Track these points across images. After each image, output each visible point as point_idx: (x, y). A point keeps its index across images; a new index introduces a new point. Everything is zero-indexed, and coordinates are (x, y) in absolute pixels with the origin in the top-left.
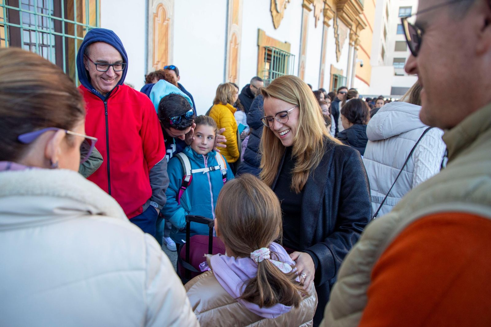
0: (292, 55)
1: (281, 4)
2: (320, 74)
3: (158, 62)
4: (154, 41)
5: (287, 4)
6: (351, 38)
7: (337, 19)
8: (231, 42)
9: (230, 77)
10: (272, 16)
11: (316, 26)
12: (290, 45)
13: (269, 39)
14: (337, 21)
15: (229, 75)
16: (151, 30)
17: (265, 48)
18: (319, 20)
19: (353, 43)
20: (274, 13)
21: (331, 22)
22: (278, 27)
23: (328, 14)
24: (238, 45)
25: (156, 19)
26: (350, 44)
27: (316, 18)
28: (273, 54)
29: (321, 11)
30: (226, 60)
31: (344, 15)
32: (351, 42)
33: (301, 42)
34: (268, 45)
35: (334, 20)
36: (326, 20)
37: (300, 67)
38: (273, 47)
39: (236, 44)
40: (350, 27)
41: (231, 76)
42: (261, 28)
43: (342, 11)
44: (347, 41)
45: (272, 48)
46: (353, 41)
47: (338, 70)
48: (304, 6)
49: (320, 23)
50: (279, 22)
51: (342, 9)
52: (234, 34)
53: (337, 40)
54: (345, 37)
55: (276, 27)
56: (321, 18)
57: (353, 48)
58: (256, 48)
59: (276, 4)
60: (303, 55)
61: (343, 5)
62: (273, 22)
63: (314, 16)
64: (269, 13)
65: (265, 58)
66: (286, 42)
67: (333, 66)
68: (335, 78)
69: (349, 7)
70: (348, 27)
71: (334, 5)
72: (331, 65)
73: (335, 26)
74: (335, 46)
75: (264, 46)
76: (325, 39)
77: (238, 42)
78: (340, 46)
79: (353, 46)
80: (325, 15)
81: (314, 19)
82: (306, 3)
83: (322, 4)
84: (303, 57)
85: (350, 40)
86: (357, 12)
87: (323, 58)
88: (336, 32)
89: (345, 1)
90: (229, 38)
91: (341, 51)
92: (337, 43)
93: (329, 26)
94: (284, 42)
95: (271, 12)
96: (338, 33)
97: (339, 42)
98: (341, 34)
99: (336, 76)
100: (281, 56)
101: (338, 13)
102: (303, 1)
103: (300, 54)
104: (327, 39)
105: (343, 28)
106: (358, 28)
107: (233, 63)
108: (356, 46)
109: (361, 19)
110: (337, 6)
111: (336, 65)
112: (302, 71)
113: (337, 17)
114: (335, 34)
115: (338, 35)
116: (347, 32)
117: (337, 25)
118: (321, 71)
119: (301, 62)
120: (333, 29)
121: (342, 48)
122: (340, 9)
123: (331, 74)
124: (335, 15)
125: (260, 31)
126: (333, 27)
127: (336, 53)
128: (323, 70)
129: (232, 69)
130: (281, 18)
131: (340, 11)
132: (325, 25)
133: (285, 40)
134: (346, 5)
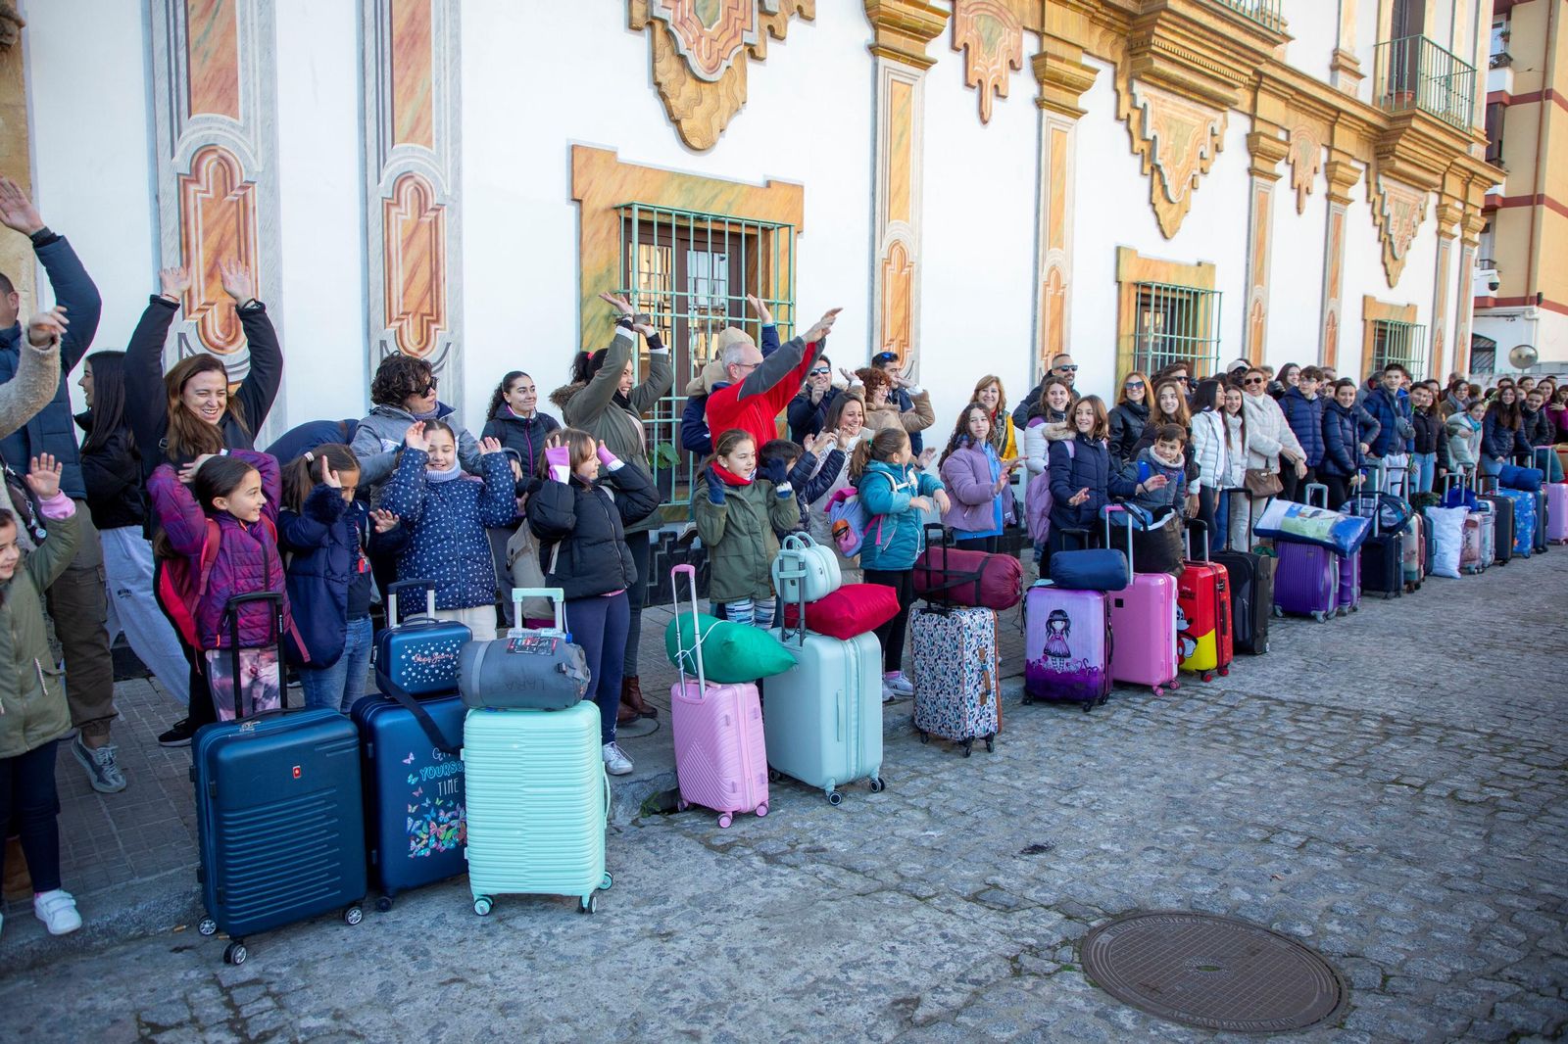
0: (1214, 292)
1: (1180, 184)
2: (1322, 325)
3: (892, 340)
4: (884, 307)
5: (1201, 179)
6: (1442, 218)
7: (1377, 179)
8: (1047, 285)
10: (1156, 214)
11: (1299, 210)
12: (1212, 267)
13: (1148, 263)
14: (1377, 184)
15: (1043, 350)
16: (878, 288)
17: (1136, 284)
18: (1308, 192)
19: (1456, 230)
20: (1162, 206)
21: (1358, 192)
22: (1173, 234)
23: (1339, 175)
24: (1063, 288)
25: (888, 267)
26: (1440, 233)
27: (1301, 191)
28: (1153, 293)
29: (1315, 172)
30: (1035, 321)
31: (1399, 165)
32: (1445, 227)
33: (1248, 256)
34: (1146, 279)
35: (1368, 182)
36: (1335, 189)
37: (1248, 315)
38: (1155, 281)
39: (1058, 286)
40: (1437, 190)
42: (1124, 242)
43: (1392, 158)
44: (1431, 224)
45: (1152, 282)
46: (1452, 223)
47: (1392, 307)
48: (1252, 171)
49: (1316, 203)
50: (1175, 222)
51: (1392, 152)
52: (1053, 268)
53: (1383, 233)
54: (1416, 218)
55: (1168, 234)
56: (1319, 185)
57: (1456, 244)
58: (1115, 288)
59: (1164, 187)
60: (1258, 286)
61: (1392, 142)
62: (1159, 224)
63: (1293, 188)
64: (1149, 208)
65: (1136, 304)
67: (1374, 298)
68: (1380, 330)
69: (1416, 144)
70: (1425, 191)
71: (1366, 146)
72: (1365, 298)
73: (1373, 196)
74: (1379, 246)
75: (1135, 281)
76: (1337, 236)
77: (1063, 282)
78: (1396, 246)
79: (1453, 236)
80: (1330, 179)
81: (1294, 194)
82: (1260, 164)
83: (1319, 153)
84: (1257, 291)
85: (1440, 222)
86: (1448, 150)
87: (1330, 284)
88: (1376, 211)
89: (1398, 134)
90: (1043, 277)
91: (1404, 258)
92: (1382, 238)
93: (1348, 201)
94: (1195, 262)
95: (1154, 205)
96: (1386, 213)
97: (1390, 236)
98: (1397, 214)
99: (1381, 323)
100: (1185, 297)
101: (1381, 163)
102: (1253, 161)
103: (1247, 284)
104: (1342, 234)
105: (1404, 199)
106: (1471, 186)
107: (1052, 327)
108: (1468, 235)
109: (1479, 163)
110: (1376, 147)
111: (1382, 294)
112: (1256, 324)
113: (1377, 174)
114: (1374, 218)
115: (1387, 218)
116: (1422, 203)
117: (1378, 193)
118: (1326, 317)
119: (1253, 300)
120: (1369, 207)
121: (1408, 248)
122: (1384, 153)
123: (1365, 320)
124: (1372, 171)
125: (1122, 251)
126: (1368, 201)
127: (1384, 264)
128: (1332, 312)
129: (1051, 338)
130: (1182, 213)
131: (1387, 158)
132: (1333, 203)
133: (1197, 259)
134: (1401, 141)
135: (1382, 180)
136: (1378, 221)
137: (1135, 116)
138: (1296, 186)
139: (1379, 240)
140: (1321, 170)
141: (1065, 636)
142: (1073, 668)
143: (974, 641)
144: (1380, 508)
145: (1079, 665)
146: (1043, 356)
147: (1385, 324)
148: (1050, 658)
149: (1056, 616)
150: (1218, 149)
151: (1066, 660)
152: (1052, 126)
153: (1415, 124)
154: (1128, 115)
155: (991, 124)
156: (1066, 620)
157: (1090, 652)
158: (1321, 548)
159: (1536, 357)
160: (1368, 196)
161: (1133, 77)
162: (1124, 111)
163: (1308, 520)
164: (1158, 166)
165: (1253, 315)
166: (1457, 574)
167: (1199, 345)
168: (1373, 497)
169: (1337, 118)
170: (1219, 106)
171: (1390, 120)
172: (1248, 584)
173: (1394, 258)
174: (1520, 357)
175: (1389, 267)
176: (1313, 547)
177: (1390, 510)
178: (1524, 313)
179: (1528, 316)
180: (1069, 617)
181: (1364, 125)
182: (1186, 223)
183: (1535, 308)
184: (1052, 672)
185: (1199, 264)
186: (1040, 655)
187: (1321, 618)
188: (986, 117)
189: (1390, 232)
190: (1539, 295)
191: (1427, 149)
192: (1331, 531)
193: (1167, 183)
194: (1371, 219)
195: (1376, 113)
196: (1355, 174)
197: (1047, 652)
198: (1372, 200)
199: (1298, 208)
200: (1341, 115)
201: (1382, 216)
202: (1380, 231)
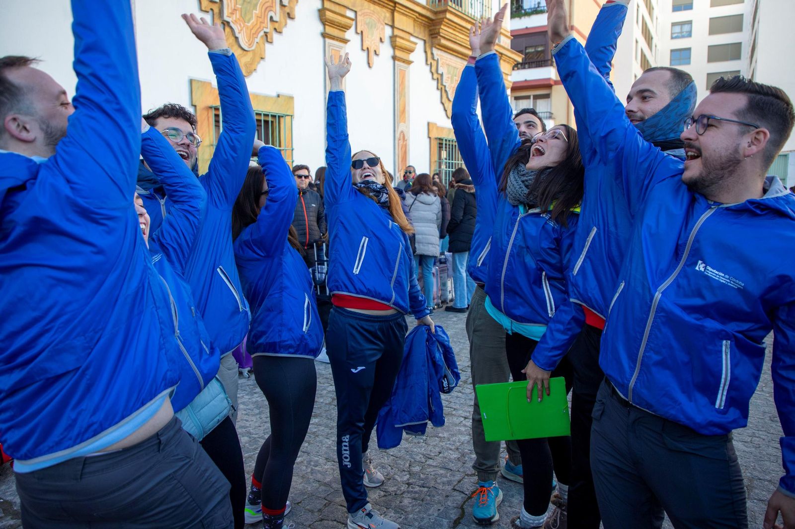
2: (394, 140)
5: (275, 36)
7: (432, 50)
12: (291, 99)
14: (432, 54)
17: (216, 108)
18: (376, 53)
21: (416, 57)
22: (250, 73)
23: (398, 44)
27: (370, 53)
29: (381, 41)
31: (443, 42)
35: (425, 52)
36: (399, 54)
42: (197, 77)
43: (439, 37)
48: (325, 35)
49: (383, 60)
50: (250, 65)
51: (438, 33)
53: (439, 84)
56: (386, 51)
59: (238, 39)
61: (438, 27)
63: (362, 49)
67: (436, 124)
68: (440, 144)
69: (454, 30)
71: (422, 28)
72: (428, 124)
73: (430, 60)
74: (439, 93)
75: (213, 105)
76: (403, 84)
78: (449, 92)
80: (394, 46)
81: (365, 54)
82: (331, 31)
83: (383, 29)
87: (400, 113)
88: (434, 69)
89: (440, 22)
92: (440, 88)
93: (409, 62)
94: (274, 94)
96: (440, 72)
97: (445, 86)
98: (449, 73)
99: (441, 139)
100: (270, 119)
101: (434, 40)
102: (325, 28)
104: (406, 83)
105: (454, 65)
109: (507, 50)
110: (430, 31)
111: (442, 122)
113: (432, 46)
114: (433, 75)
115: (442, 75)
117: (433, 59)
118: (397, 135)
120: (428, 68)
122: (435, 34)
123: (430, 138)
124: (427, 45)
125: (194, 82)
126: (427, 64)
127: (443, 103)
128: (402, 132)
130: (257, 58)
131: (436, 37)
132: (396, 62)
133: (277, 92)
134: (442, 27)
135: (435, 51)
136: (435, 76)
138: (365, 48)
139: (438, 89)
140: (387, 41)
147: (442, 140)
150: (289, 16)
153: (449, 16)
160: (427, 60)
164: (228, 23)
169: (395, 7)
171: (436, 13)
175: (446, 105)
181: (417, 15)
182: (263, 66)
185: (278, 96)
189: (444, 84)
191: (463, 34)
193: (237, 35)
194: (430, 75)
195: (428, 9)
196: (413, 45)
198: (429, 63)
199: (369, 64)
200: (397, 5)
201: (437, 73)
202: (438, 83)
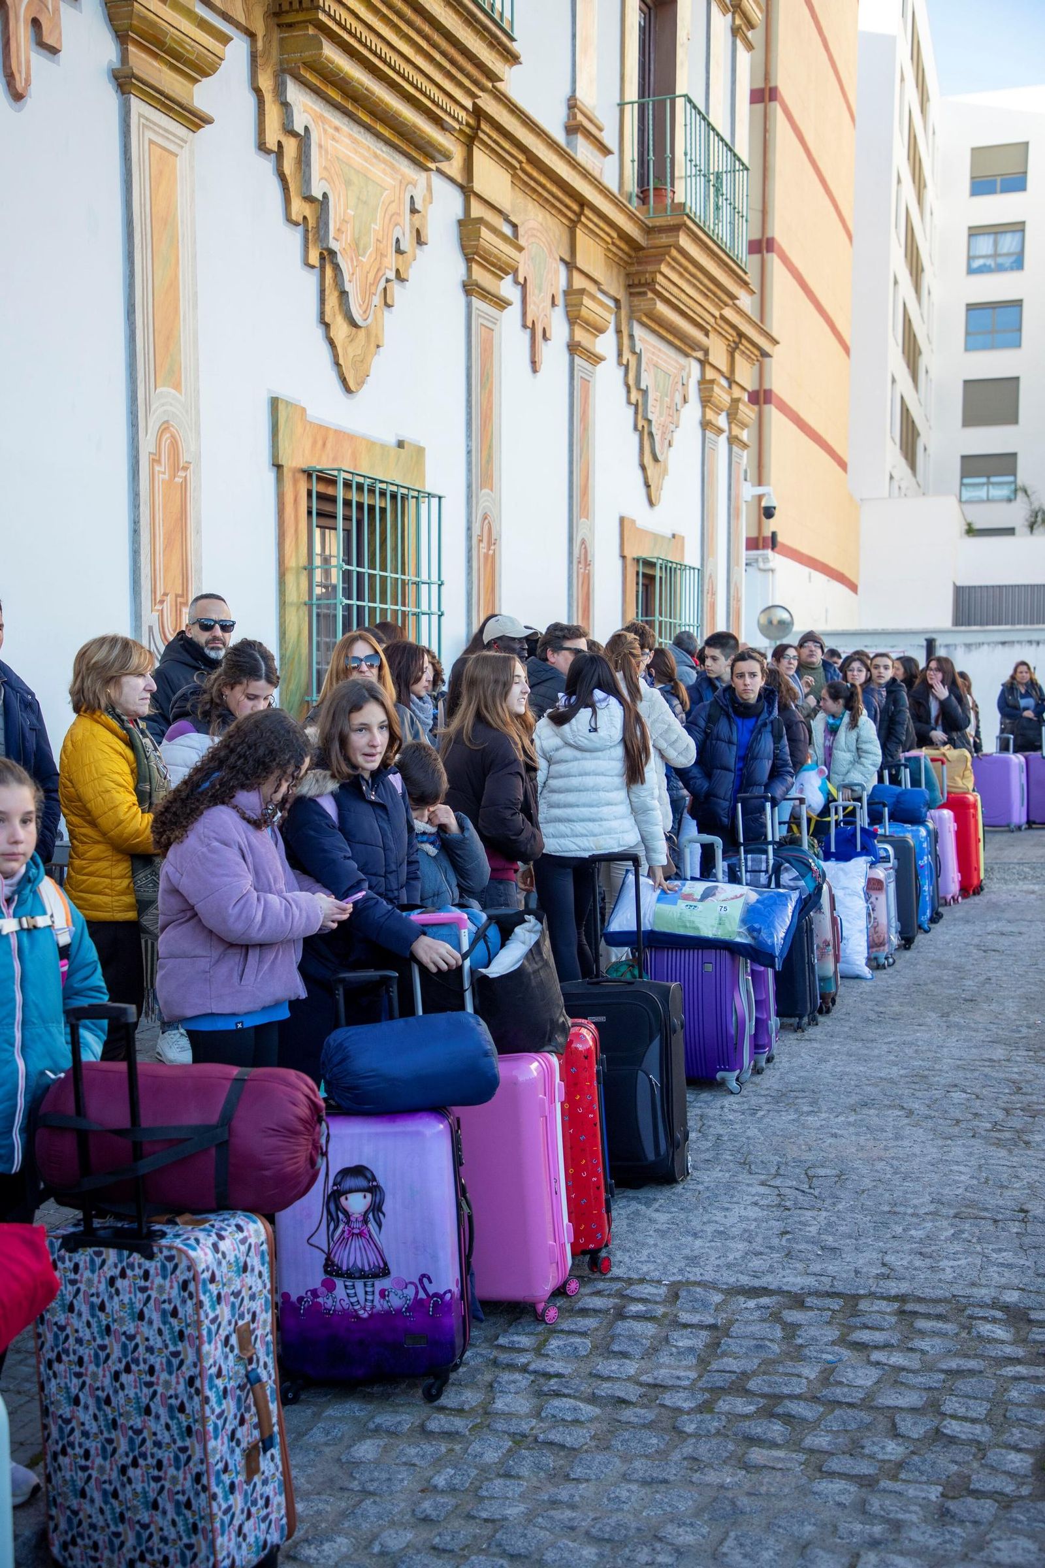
0: (430, 495)
1: (367, 293)
2: (570, 562)
5: (396, 288)
6: (706, 401)
7: (631, 328)
8: (155, 460)
9: (162, 602)
10: (331, 343)
11: (534, 366)
12: (420, 451)
13: (324, 435)
14: (631, 337)
15: (154, 592)
17: (308, 474)
18: (545, 337)
19: (722, 421)
20: (340, 330)
21: (605, 344)
22: (361, 383)
23: (584, 312)
24: (185, 469)
26: (705, 425)
27: (536, 334)
28: (340, 493)
29: (553, 304)
30: (136, 532)
31: (661, 307)
32: (710, 415)
33: (469, 436)
34: (324, 463)
35: (619, 332)
36: (580, 335)
37: (474, 539)
38: (339, 470)
39: (177, 466)
40: (700, 355)
41: (166, 594)
42: (284, 392)
43: (650, 295)
44: (692, 412)
45: (335, 473)
46: (718, 410)
47: (656, 537)
48: (470, 288)
49: (554, 354)
50: (362, 363)
51: (651, 285)
52: (165, 427)
53: (640, 417)
54: (678, 398)
55: (351, 384)
56: (559, 327)
57: (723, 439)
58: (270, 476)
59: (343, 294)
60: (486, 491)
61: (650, 268)
62: (337, 364)
63: (524, 326)
64: (319, 332)
65: (310, 513)
66: (401, 444)
67: (633, 522)
68: (645, 574)
69: (681, 275)
70: (687, 355)
71: (615, 270)
72: (622, 520)
73: (627, 355)
74: (635, 438)
75: (305, 467)
76: (585, 413)
77: (185, 457)
78: (657, 438)
79: (720, 431)
80: (573, 317)
81: (527, 337)
82: (481, 276)
83: (557, 272)
84: (484, 499)
85: (704, 407)
86: (719, 293)
87: (579, 492)
88: (631, 382)
89: (660, 254)
90: (147, 445)
91: (667, 458)
92: (640, 427)
93: (596, 359)
94: (392, 441)
95: (327, 326)
96: (643, 386)
97: (650, 421)
98: (657, 388)
99: (646, 563)
101: (636, 301)
102: (469, 270)
103: (469, 486)
105: (665, 366)
106: (737, 355)
107: (168, 545)
108: (736, 431)
110: (628, 275)
111: (644, 517)
112: (486, 556)
113: (630, 318)
114: (629, 392)
115: (645, 393)
116: (685, 374)
117: (634, 352)
118: (576, 550)
119: (480, 517)
120: (620, 372)
121: (670, 445)
122: (640, 285)
123: (623, 557)
124: (623, 313)
125: (281, 407)
126: (620, 363)
127: (643, 468)
128: (583, 542)
129: (167, 569)
130: (373, 346)
131: (645, 293)
132: (577, 360)
133: (397, 435)
134: (664, 268)
135: (638, 331)
136: (635, 395)
137: (291, 146)
138: (529, 324)
139: (636, 428)
140: (560, 300)
141: (372, 1226)
142: (396, 1302)
143: (224, 1312)
144: (777, 870)
145: (410, 1292)
146: (154, 601)
148: (339, 1283)
149: (350, 1182)
150: (420, 240)
151: (381, 1284)
152: (149, 135)
153: (684, 241)
154: (280, 145)
155: (30, 102)
156: (374, 1189)
157: (435, 1258)
158: (726, 954)
159: (792, 623)
160: (620, 355)
161: (283, 71)
162: (273, 136)
163: (700, 905)
164: (332, 253)
165: (481, 541)
166: (866, 972)
167: (411, 589)
168: (766, 852)
169: (579, 215)
170: (421, 159)
171: (649, 231)
172: (656, 1043)
173: (656, 459)
174: (770, 622)
175: (649, 472)
176: (711, 954)
177: (795, 873)
178: (757, 561)
179: (761, 565)
180: (381, 1180)
181: (615, 235)
182: (380, 365)
183: (769, 552)
184: (348, 1315)
186: (316, 1278)
187: (733, 1085)
188: (20, 85)
189: (650, 416)
190: (774, 534)
191: (694, 286)
192: (744, 921)
193: (348, 287)
194: (623, 391)
195: (631, 216)
196: (603, 315)
197: (332, 1269)
198: (625, 362)
199: (533, 362)
200: (587, 212)
201: (639, 389)
202: (636, 413)
